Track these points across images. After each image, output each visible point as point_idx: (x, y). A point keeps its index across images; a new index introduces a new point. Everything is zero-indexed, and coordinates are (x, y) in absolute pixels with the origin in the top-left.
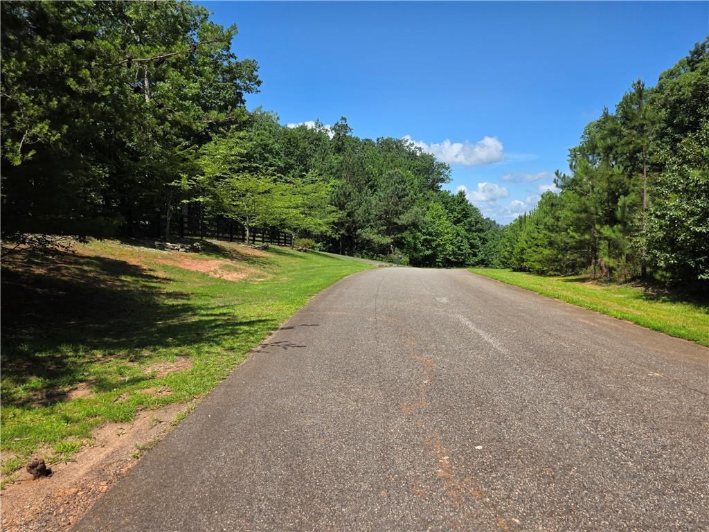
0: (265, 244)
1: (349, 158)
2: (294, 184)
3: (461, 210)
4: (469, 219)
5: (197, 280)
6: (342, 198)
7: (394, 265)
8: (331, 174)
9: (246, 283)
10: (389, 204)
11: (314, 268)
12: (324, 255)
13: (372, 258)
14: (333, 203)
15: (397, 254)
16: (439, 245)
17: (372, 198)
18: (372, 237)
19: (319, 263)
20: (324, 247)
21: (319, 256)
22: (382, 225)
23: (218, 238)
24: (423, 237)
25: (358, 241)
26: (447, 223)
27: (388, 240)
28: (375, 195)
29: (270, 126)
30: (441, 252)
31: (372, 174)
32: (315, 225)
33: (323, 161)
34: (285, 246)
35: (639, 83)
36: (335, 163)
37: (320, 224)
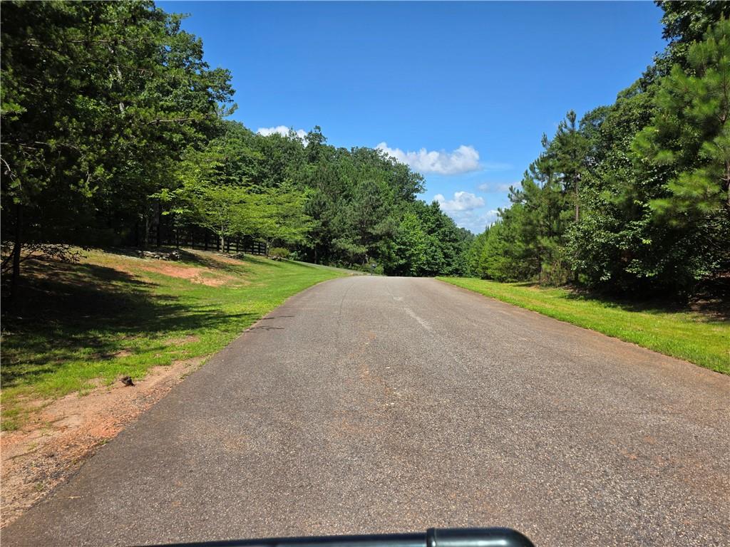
0: (239, 253)
1: (323, 168)
2: (268, 193)
3: (435, 220)
4: (443, 229)
5: (180, 286)
6: (317, 208)
7: (368, 274)
8: (306, 183)
9: (226, 288)
10: (363, 214)
11: (288, 276)
12: (298, 264)
13: (347, 267)
14: (308, 212)
15: (372, 263)
16: (412, 255)
17: (347, 208)
18: (347, 246)
19: (293, 272)
20: (299, 256)
21: (294, 265)
22: (357, 235)
23: (193, 247)
24: (397, 247)
25: (333, 251)
26: (421, 233)
27: (363, 250)
28: (350, 205)
29: (243, 134)
30: (415, 261)
31: (346, 183)
32: (289, 234)
33: (297, 170)
34: (259, 255)
35: (572, 114)
36: (309, 173)
37: (294, 234)
